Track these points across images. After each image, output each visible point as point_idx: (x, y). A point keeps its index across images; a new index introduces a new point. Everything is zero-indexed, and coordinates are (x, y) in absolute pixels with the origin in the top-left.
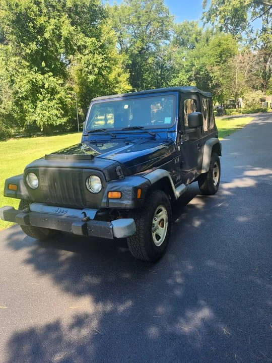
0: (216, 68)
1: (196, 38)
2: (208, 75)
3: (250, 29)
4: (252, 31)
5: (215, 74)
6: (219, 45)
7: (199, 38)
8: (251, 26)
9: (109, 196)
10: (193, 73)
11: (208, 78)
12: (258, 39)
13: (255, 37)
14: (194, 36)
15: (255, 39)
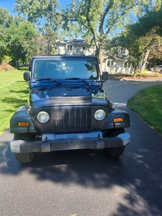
0: (25, 42)
1: (9, 21)
2: (21, 46)
3: (39, 22)
4: (39, 24)
5: (25, 46)
6: (26, 28)
7: (11, 21)
8: (39, 21)
9: (114, 121)
10: (10, 43)
11: (20, 48)
12: (44, 29)
13: (42, 28)
14: (8, 19)
15: (42, 29)
